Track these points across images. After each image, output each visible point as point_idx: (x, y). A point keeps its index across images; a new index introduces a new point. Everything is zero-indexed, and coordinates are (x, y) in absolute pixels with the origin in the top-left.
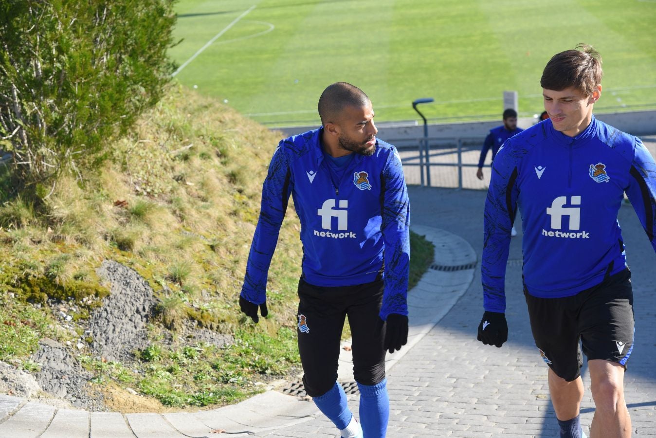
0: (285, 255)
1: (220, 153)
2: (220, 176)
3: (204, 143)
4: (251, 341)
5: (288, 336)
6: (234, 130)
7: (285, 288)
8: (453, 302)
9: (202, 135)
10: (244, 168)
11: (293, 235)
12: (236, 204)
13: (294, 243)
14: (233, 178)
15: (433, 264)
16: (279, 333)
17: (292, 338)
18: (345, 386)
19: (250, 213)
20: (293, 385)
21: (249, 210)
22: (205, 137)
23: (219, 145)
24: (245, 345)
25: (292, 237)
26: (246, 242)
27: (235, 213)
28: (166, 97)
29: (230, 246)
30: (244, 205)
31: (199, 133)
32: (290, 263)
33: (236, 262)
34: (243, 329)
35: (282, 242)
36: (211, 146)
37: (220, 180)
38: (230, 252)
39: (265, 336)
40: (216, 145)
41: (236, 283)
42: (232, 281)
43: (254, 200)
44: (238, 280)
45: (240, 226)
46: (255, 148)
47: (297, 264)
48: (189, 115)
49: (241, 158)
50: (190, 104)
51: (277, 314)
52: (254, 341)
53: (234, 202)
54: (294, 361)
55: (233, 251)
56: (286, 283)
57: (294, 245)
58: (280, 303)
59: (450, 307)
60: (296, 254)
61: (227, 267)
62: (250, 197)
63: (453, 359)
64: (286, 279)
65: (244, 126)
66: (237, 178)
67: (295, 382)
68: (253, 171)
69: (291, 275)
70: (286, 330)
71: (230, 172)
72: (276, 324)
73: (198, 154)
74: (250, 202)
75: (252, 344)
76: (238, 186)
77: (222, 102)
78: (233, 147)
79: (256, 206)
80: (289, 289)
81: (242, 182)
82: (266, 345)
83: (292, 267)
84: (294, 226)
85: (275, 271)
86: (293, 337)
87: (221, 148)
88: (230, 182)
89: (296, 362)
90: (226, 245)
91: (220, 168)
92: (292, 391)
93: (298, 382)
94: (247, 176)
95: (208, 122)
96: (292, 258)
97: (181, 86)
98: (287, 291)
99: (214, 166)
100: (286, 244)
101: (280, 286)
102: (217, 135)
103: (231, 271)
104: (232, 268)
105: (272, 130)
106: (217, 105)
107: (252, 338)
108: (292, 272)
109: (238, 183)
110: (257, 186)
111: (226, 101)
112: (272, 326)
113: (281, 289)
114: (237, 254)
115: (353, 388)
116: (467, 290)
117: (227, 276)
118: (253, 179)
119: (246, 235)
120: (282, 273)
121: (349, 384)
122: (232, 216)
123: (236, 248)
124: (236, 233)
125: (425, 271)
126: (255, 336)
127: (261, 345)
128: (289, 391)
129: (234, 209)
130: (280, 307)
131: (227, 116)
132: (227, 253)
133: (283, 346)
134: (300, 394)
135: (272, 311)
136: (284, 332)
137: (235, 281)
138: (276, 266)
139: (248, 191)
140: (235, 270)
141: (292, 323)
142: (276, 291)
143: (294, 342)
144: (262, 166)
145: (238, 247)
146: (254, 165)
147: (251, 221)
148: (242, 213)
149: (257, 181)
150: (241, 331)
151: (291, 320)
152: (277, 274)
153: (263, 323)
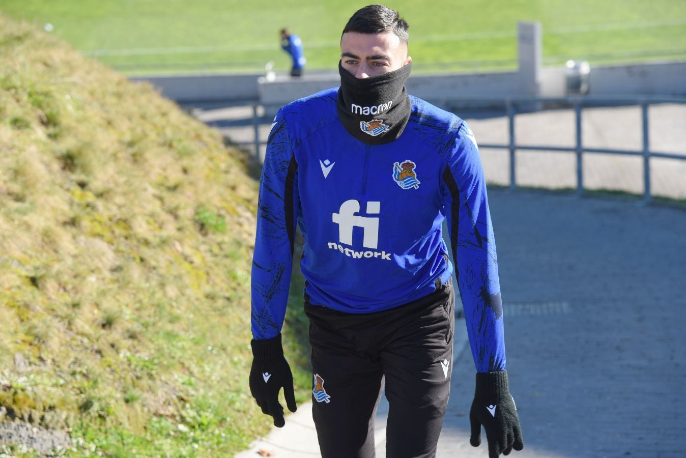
0: (159, 295)
1: (45, 119)
2: (46, 158)
3: (18, 101)
4: (99, 441)
5: (165, 432)
6: (68, 80)
7: (159, 350)
9: (15, 88)
10: (88, 145)
11: (173, 259)
12: (75, 207)
13: (175, 272)
14: (69, 161)
16: (149, 426)
17: (169, 435)
19: (100, 222)
21: (98, 217)
22: (20, 91)
23: (44, 105)
24: (89, 449)
25: (171, 263)
26: (93, 271)
27: (73, 222)
29: (65, 278)
30: (89, 209)
31: (8, 84)
32: (168, 308)
33: (76, 306)
34: (86, 421)
35: (154, 272)
36: (29, 106)
37: (47, 165)
38: (65, 289)
39: (125, 432)
40: (40, 106)
41: (74, 343)
42: (68, 339)
43: (106, 200)
44: (79, 337)
45: (82, 244)
46: (107, 112)
47: (178, 308)
49: (82, 128)
51: (145, 395)
52: (104, 443)
53: (71, 203)
55: (69, 287)
56: (161, 341)
57: (175, 277)
58: (151, 376)
60: (178, 293)
61: (59, 313)
62: (100, 195)
64: (161, 333)
65: (88, 73)
66: (76, 162)
68: (104, 151)
69: (169, 327)
70: (159, 422)
71: (64, 152)
72: (142, 411)
73: (8, 120)
74: (100, 204)
75: (101, 447)
76: (78, 176)
77: (44, 31)
78: (68, 108)
79: (109, 210)
80: (166, 351)
81: (85, 169)
82: (126, 448)
83: (171, 314)
84: (174, 245)
85: (142, 321)
86: (172, 433)
87: (48, 111)
88: (64, 168)
90: (57, 276)
91: (45, 144)
94: (93, 160)
95: (23, 65)
96: (171, 299)
98: (163, 355)
99: (36, 142)
100: (161, 276)
101: (151, 346)
102: (40, 88)
103: (66, 321)
104: (67, 316)
105: (134, 80)
106: (38, 35)
107: (102, 437)
108: (171, 322)
109: (78, 171)
110: (112, 177)
112: (136, 415)
113: (153, 351)
114: (76, 292)
117: (59, 330)
118: (105, 164)
119: (92, 260)
120: (154, 324)
122: (68, 227)
123: (76, 282)
124: (75, 257)
126: (106, 432)
127: (118, 448)
129: (71, 214)
130: (150, 382)
131: (57, 56)
132: (58, 290)
133: (156, 449)
135: (137, 389)
136: (157, 425)
137: (73, 339)
138: (145, 313)
139: (97, 184)
140: (73, 319)
141: (171, 410)
142: (145, 356)
143: (174, 443)
144: (120, 142)
145: (79, 279)
146: (106, 140)
147: (100, 236)
148: (86, 223)
149: (111, 169)
150: (82, 425)
151: (169, 404)
152: (146, 325)
153: (120, 410)
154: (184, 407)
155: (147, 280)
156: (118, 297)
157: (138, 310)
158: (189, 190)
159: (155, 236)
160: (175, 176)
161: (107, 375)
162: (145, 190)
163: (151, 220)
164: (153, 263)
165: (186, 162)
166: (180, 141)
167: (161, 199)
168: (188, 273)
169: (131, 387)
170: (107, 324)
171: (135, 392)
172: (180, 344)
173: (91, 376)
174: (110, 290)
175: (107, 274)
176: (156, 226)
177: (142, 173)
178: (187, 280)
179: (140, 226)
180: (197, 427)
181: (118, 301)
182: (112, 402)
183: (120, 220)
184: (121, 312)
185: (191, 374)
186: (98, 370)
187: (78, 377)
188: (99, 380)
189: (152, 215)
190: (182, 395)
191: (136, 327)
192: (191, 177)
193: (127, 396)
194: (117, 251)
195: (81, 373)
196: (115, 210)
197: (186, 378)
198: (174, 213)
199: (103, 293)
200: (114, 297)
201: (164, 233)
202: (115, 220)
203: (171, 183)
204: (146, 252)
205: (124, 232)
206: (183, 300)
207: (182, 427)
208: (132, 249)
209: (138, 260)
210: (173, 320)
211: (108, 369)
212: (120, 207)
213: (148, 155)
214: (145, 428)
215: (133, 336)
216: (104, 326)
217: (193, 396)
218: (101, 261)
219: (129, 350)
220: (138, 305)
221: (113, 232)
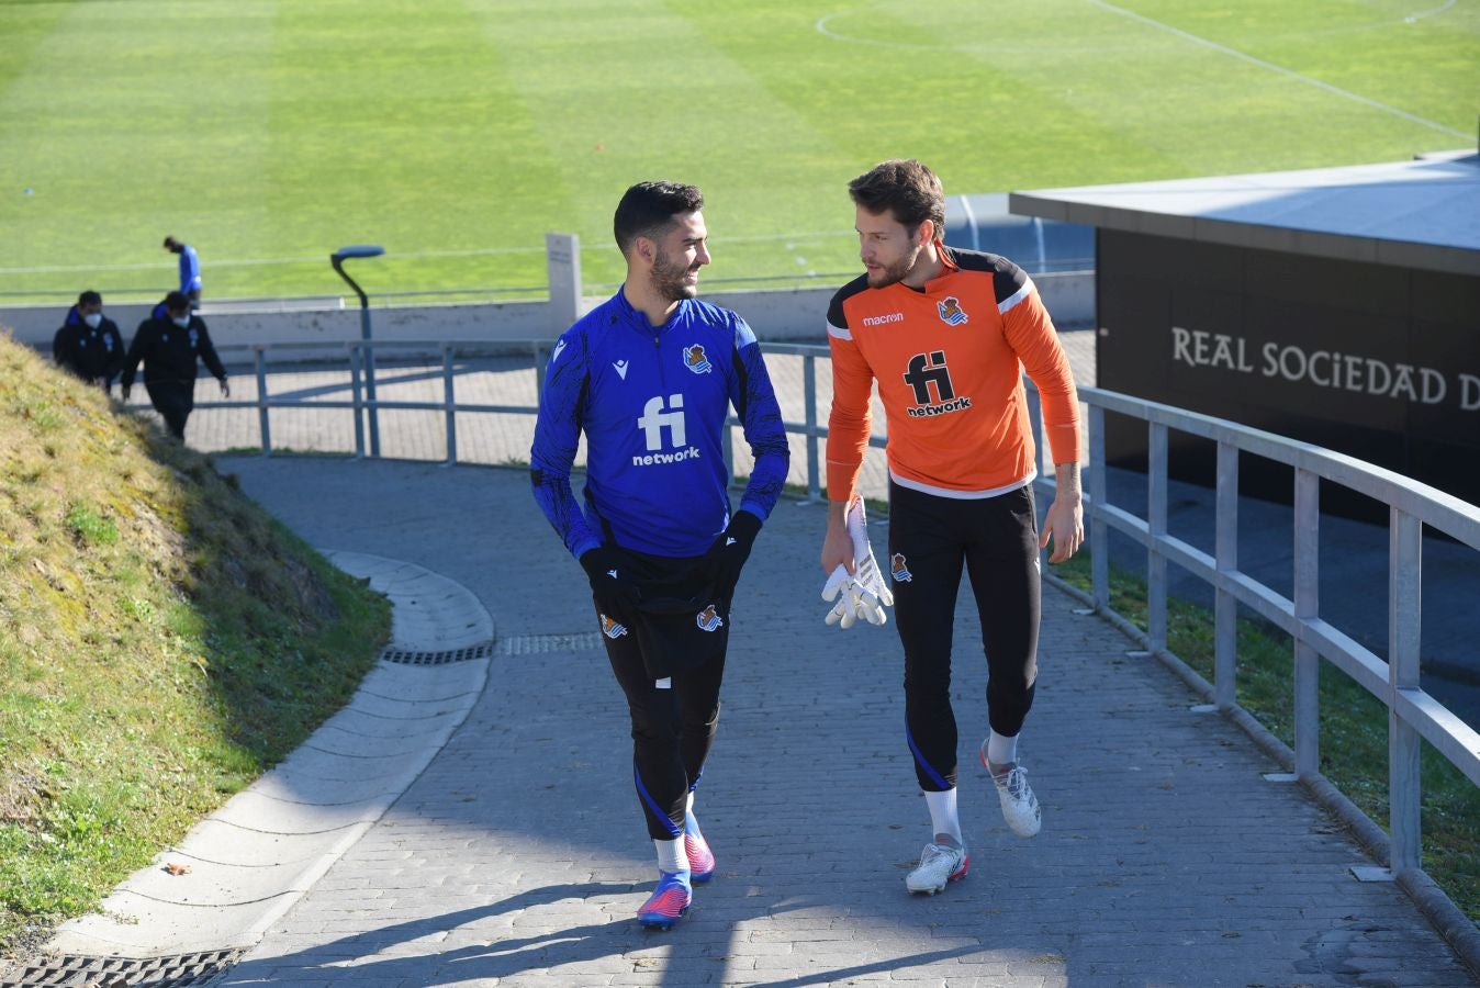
5: (19, 846)
7: (10, 723)
8: (440, 740)
11: (30, 585)
15: (389, 647)
17: (26, 849)
18: (169, 965)
20: (30, 971)
32: (24, 659)
47: (41, 659)
54: (33, 909)
56: (12, 710)
59: (433, 752)
60: (40, 635)
63: (440, 881)
64: (13, 698)
67: (35, 963)
69: (25, 688)
70: (11, 831)
80: (21, 724)
83: (29, 668)
84: (33, 564)
86: (30, 846)
89: (37, 912)
93: (43, 963)
96: (28, 645)
100: (12, 611)
108: (29, 679)
116: (472, 710)
121: (179, 959)
125: (372, 667)
141: (29, 811)
143: (34, 860)
151: (26, 804)
154: (49, 806)
158: (56, 481)
160: (34, 460)
165: (51, 439)
166: (42, 407)
167: (12, 495)
168: (57, 605)
172: (43, 713)
176: (4, 535)
178: (54, 616)
180: (70, 836)
185: (61, 756)
190: (45, 787)
192: (59, 462)
197: (52, 764)
198: (33, 516)
201: (18, 547)
203: (29, 471)
206: (48, 647)
207: (45, 837)
210: (32, 676)
217: (64, 789)
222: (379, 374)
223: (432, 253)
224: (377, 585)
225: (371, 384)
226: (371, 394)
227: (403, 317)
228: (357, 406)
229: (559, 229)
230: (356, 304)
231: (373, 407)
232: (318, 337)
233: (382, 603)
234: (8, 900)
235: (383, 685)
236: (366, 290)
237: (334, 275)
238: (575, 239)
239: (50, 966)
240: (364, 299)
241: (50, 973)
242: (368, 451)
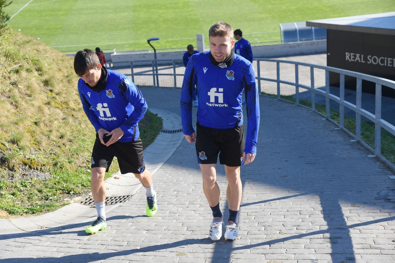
0: (79, 127)
1: (38, 69)
2: (38, 82)
3: (28, 63)
5: (83, 172)
6: (45, 55)
7: (80, 145)
8: (174, 150)
9: (26, 59)
10: (53, 77)
12: (49, 98)
15: (162, 129)
16: (77, 170)
17: (84, 173)
18: (116, 198)
20: (86, 199)
21: (57, 102)
22: (28, 59)
23: (37, 64)
24: (57, 178)
25: (83, 116)
26: (56, 120)
27: (48, 103)
28: (3, 36)
29: (47, 122)
30: (54, 99)
32: (82, 131)
33: (50, 131)
34: (56, 169)
35: (77, 119)
36: (32, 64)
37: (39, 84)
38: (47, 126)
39: (69, 172)
40: (36, 65)
41: (51, 144)
42: (48, 142)
43: (60, 96)
44: (52, 142)
45: (52, 111)
46: (58, 66)
47: (86, 131)
48: (18, 47)
49: (50, 72)
50: (18, 40)
51: (76, 160)
52: (62, 176)
54: (86, 186)
55: (48, 125)
56: (80, 142)
57: (84, 121)
58: (77, 154)
59: (173, 153)
61: (45, 134)
62: (57, 94)
63: (175, 181)
64: (80, 140)
65: (52, 53)
66: (49, 83)
67: (87, 197)
68: (58, 79)
69: (83, 138)
70: (81, 169)
71: (45, 80)
72: (75, 165)
73: (25, 69)
74: (57, 97)
75: (61, 178)
76: (50, 88)
77: (37, 39)
78: (45, 65)
79: (61, 99)
80: (82, 145)
81: (52, 85)
82: (70, 178)
83: (83, 133)
85: (74, 136)
87: (38, 66)
88: (45, 85)
89: (87, 186)
90: (44, 121)
91: (38, 77)
92: (86, 203)
93: (89, 198)
94: (54, 82)
95: (30, 51)
96: (83, 128)
97: (12, 30)
98: (81, 147)
99: (35, 77)
100: (79, 121)
101: (77, 144)
102: (35, 58)
103: (47, 136)
105: (68, 55)
106: (35, 41)
109: (50, 86)
110: (61, 88)
111: (39, 39)
112: (73, 167)
113: (77, 146)
114: (51, 127)
115: (120, 199)
116: (181, 143)
117: (45, 139)
118: (59, 83)
119: (56, 116)
120: (78, 137)
121: (118, 197)
122: (47, 105)
123: (50, 123)
124: (49, 115)
125: (158, 134)
126: (63, 173)
127: (67, 178)
128: (84, 202)
129: (48, 101)
130: (77, 156)
131: (41, 48)
132: (44, 126)
133: (80, 178)
134: (90, 204)
137: (50, 142)
138: (74, 133)
139: (56, 90)
140: (50, 136)
141: (85, 165)
142: (75, 147)
143: (86, 175)
144: (63, 76)
145: (51, 122)
146: (59, 76)
147: (58, 108)
148: (53, 103)
149: (61, 85)
150: (55, 170)
151: (84, 163)
152: (75, 137)
153: (67, 166)
154: (89, 164)
155: (75, 122)
156: (65, 128)
157: (72, 132)
159: (77, 107)
161: (62, 154)
162: (73, 92)
163: (75, 102)
164: (77, 117)
169: (71, 158)
170: (62, 137)
171: (72, 159)
172: (87, 143)
173: (57, 154)
174: (62, 126)
175: (61, 121)
176: (77, 104)
177: (71, 86)
179: (72, 104)
181: (65, 129)
182: (65, 163)
183: (64, 102)
184: (66, 133)
186: (59, 152)
187: (52, 155)
188: (60, 156)
189: (75, 100)
190: (88, 160)
191: (72, 138)
193: (69, 161)
194: (64, 113)
195: (53, 153)
196: (63, 99)
197: (89, 154)
199: (60, 127)
200: (63, 128)
202: (63, 102)
204: (74, 113)
205: (66, 106)
206: (87, 129)
207: (88, 170)
208: (69, 112)
209: (71, 116)
210: (84, 135)
211: (62, 152)
212: (64, 98)
213: (73, 80)
214: (76, 171)
215: (70, 141)
216: (60, 138)
218: (59, 116)
219: (69, 145)
220: (72, 131)
221: (62, 106)
222: (158, 68)
223: (170, 39)
224: (159, 115)
225: (157, 70)
226: (157, 72)
227: (164, 54)
228: (154, 75)
229: (199, 33)
230: (153, 52)
231: (157, 75)
232: (144, 59)
233: (160, 120)
234: (81, 184)
235: (161, 137)
236: (155, 48)
237: (148, 45)
238: (203, 35)
239: (90, 198)
240: (155, 50)
241: (91, 199)
242: (156, 85)
